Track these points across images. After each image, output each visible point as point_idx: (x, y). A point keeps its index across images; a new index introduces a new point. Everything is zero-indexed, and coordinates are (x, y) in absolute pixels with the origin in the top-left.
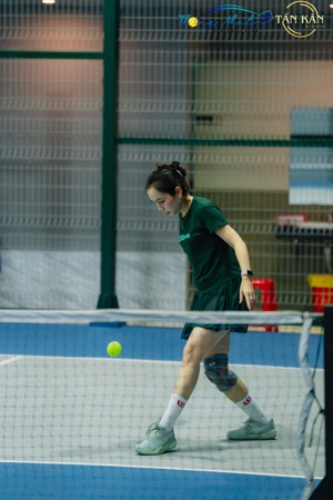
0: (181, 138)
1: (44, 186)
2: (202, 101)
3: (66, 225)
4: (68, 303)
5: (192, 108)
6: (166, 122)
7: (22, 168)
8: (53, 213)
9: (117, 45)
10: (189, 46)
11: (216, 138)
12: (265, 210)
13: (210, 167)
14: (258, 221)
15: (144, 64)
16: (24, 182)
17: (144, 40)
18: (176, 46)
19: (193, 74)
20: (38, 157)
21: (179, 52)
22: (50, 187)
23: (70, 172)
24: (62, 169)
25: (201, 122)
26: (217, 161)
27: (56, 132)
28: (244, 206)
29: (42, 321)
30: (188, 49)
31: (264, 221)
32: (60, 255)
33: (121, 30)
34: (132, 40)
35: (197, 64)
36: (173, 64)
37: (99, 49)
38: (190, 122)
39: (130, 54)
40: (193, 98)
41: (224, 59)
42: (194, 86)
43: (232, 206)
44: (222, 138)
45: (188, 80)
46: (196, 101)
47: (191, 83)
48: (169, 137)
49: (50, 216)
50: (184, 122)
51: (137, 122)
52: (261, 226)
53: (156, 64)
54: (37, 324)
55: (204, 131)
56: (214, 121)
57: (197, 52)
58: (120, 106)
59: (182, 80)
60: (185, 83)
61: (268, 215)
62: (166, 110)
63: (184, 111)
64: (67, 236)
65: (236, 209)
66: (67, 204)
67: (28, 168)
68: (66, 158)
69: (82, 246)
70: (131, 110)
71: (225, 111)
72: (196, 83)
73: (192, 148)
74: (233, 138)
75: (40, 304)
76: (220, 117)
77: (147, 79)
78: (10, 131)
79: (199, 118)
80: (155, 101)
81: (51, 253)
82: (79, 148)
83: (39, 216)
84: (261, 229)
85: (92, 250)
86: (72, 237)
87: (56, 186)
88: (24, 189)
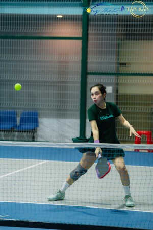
0: (113, 72)
1: (57, 92)
2: (122, 57)
3: (66, 108)
4: (66, 140)
5: (118, 60)
6: (107, 66)
7: (48, 84)
8: (60, 103)
9: (87, 34)
10: (117, 34)
11: (128, 72)
12: (148, 102)
13: (125, 84)
14: (145, 107)
15: (98, 42)
16: (49, 90)
17: (98, 32)
18: (112, 34)
19: (119, 46)
20: (54, 80)
21: (113, 37)
22: (59, 92)
23: (67, 86)
24: (64, 85)
25: (122, 66)
26: (128, 82)
27: (62, 69)
28: (139, 101)
29: (57, 147)
30: (117, 36)
31: (148, 107)
32: (63, 120)
33: (89, 28)
34: (94, 32)
35: (120, 42)
36: (110, 42)
37: (80, 36)
38: (117, 66)
39: (93, 38)
40: (119, 56)
41: (131, 39)
42: (119, 51)
43: (134, 100)
44: (130, 72)
45: (116, 48)
46: (120, 57)
47: (118, 50)
48: (108, 72)
49: (59, 104)
50: (114, 66)
51: (95, 65)
52: (147, 109)
53: (103, 42)
54: (55, 148)
55: (123, 69)
56: (127, 66)
57: (120, 37)
58: (88, 59)
59: (114, 48)
60: (115, 50)
61: (149, 104)
62: (107, 61)
63: (115, 61)
64: (66, 113)
65: (136, 102)
66: (66, 99)
67: (50, 84)
68: (66, 80)
69: (72, 117)
70: (93, 60)
71: (132, 61)
72: (120, 50)
73: (118, 77)
74: (135, 72)
75: (55, 140)
76: (129, 64)
77: (99, 48)
78: (43, 69)
79: (121, 64)
80: (103, 57)
81: (59, 119)
82: (71, 76)
83: (55, 104)
84: (146, 110)
85: (76, 118)
86: (68, 113)
87: (62, 92)
88: (49, 93)
